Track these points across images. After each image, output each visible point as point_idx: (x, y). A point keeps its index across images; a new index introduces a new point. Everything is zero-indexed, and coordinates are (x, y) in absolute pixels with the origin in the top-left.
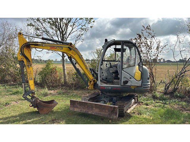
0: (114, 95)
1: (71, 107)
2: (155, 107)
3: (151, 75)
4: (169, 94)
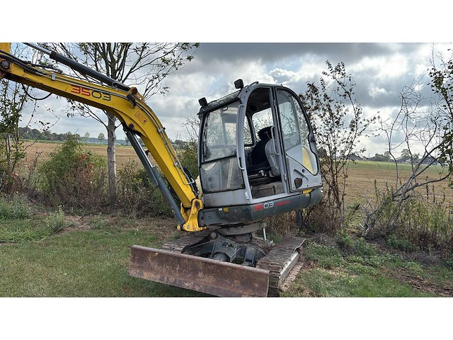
1: (132, 266)
2: (350, 275)
3: (334, 191)
4: (375, 238)
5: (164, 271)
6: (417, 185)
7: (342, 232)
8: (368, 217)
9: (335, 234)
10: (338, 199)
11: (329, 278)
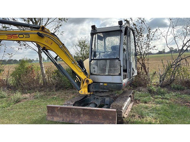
0: (106, 95)
1: (48, 115)
2: (156, 105)
3: (143, 67)
4: (165, 86)
5: (64, 116)
6: (182, 59)
7: (150, 85)
8: (161, 77)
9: (146, 86)
10: (146, 70)
11: (147, 108)
